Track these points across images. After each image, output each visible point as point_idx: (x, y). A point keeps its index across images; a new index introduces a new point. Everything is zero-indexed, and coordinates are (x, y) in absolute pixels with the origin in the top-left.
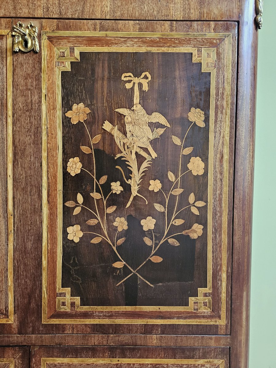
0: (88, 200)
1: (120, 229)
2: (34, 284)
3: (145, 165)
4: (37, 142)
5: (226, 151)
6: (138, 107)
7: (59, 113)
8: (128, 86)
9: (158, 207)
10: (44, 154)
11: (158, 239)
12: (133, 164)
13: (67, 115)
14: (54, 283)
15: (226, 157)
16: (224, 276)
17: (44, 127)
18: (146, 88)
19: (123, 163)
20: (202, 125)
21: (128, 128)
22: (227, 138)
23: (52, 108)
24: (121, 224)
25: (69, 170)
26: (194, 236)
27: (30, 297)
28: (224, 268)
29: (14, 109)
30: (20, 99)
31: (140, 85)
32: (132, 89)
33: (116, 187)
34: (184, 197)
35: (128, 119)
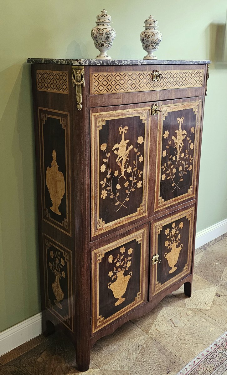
0: (167, 164)
1: (174, 173)
2: (153, 199)
3: (181, 149)
4: (156, 148)
5: (198, 140)
6: (180, 129)
7: (162, 135)
8: (178, 122)
9: (183, 162)
10: (157, 151)
11: (182, 173)
12: (178, 149)
13: (163, 136)
14: (158, 196)
15: (198, 142)
16: (196, 180)
17: (158, 141)
18: (182, 122)
19: (176, 149)
20: (194, 132)
21: (178, 136)
22: (199, 135)
23: (160, 134)
24: (174, 171)
25: (163, 155)
26: (190, 169)
27: (152, 203)
28: (196, 178)
29: (150, 136)
30: (152, 132)
31: (181, 121)
32: (179, 123)
33: (174, 158)
34: (189, 157)
35: (178, 134)
